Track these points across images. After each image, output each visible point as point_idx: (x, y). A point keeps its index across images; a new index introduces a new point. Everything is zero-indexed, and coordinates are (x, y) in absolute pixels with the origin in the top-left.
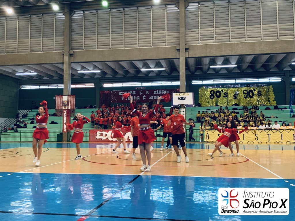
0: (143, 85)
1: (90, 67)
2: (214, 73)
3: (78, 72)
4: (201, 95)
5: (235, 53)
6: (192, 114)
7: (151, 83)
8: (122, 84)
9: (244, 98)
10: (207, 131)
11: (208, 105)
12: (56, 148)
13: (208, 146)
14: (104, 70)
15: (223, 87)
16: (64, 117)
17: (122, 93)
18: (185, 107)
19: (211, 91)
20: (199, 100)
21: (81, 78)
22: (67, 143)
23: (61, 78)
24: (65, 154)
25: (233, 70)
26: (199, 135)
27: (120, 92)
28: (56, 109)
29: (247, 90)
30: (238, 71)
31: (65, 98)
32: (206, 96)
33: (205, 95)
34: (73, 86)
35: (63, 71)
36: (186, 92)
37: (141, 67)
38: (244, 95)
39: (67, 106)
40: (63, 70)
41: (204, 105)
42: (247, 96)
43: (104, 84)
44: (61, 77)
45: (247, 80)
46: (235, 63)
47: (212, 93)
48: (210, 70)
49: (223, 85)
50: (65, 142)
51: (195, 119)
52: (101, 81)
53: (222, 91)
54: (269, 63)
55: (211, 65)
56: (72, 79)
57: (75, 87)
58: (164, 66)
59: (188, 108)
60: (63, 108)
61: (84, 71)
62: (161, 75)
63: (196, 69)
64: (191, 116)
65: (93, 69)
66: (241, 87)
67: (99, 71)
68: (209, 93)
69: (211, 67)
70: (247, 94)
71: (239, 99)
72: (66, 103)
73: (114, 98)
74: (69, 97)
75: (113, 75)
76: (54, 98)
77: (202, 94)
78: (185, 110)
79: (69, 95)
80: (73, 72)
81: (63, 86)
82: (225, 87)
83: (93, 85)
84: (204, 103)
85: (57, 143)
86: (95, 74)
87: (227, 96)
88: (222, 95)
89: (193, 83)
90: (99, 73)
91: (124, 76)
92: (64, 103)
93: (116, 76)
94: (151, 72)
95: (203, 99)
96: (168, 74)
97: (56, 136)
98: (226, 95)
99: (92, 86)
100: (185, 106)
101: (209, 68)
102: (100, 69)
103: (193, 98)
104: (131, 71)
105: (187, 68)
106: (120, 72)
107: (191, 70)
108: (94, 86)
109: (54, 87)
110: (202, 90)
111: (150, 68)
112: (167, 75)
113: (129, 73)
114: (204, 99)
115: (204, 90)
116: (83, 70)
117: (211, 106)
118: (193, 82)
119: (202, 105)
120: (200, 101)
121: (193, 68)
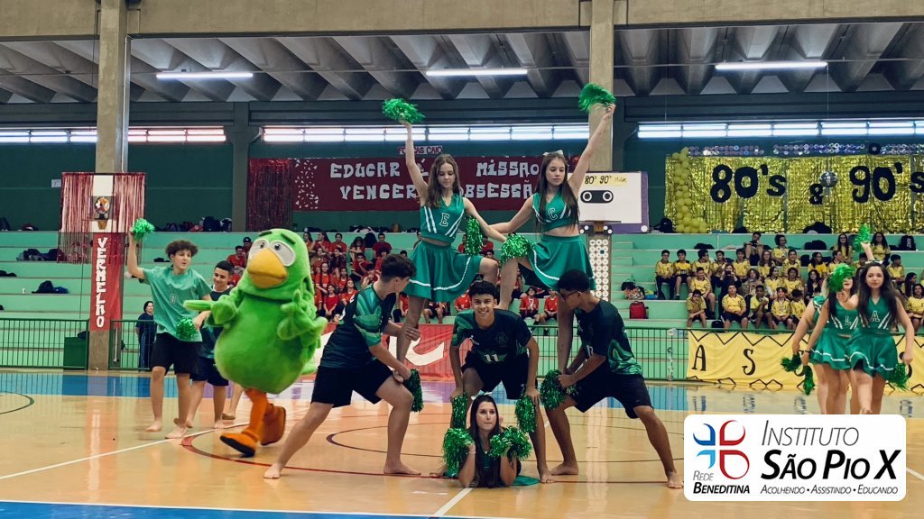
0: (431, 138)
1: (209, 57)
2: (733, 91)
3: (160, 76)
4: (678, 184)
5: (825, 10)
6: (634, 264)
7: (466, 130)
8: (341, 131)
9: (856, 198)
10: (699, 334)
11: (703, 229)
12: (60, 396)
13: (703, 397)
14: (272, 70)
15: (769, 153)
16: (98, 266)
17: (341, 171)
18: (610, 232)
19: (717, 170)
20: (667, 206)
21: (173, 101)
22: (110, 379)
23: (84, 102)
24: (96, 422)
25: (809, 82)
26: (663, 351)
27: (333, 166)
28: (63, 230)
29: (865, 169)
30: (831, 87)
31: (102, 186)
32: (696, 188)
33: (691, 184)
34: (138, 136)
35: (98, 73)
36: (614, 170)
37: (426, 61)
38: (857, 187)
39: (110, 221)
40: (94, 67)
41: (686, 226)
42: (867, 191)
43: (267, 131)
44: (86, 99)
45: (868, 127)
46: (820, 54)
47: (722, 175)
48: (713, 78)
49: (767, 145)
50: (97, 373)
51: (649, 286)
52: (254, 116)
53: (764, 168)
55: (720, 61)
56: (131, 102)
57: (143, 139)
58: (523, 61)
59: (619, 239)
60: (95, 227)
61: (184, 71)
62: (506, 97)
63: (658, 75)
64: (633, 270)
65: (222, 68)
66: (844, 154)
67: (249, 75)
68: (709, 176)
69: (720, 67)
70: (866, 182)
71: (833, 206)
72: (107, 206)
73: (307, 190)
74: (119, 179)
75: (307, 93)
76: (56, 184)
77: (677, 179)
78: (610, 246)
79: (117, 175)
80: (135, 75)
81: (95, 133)
82: (776, 152)
83: (222, 132)
84: (687, 219)
85: (64, 376)
86: (228, 86)
87: (782, 190)
88: (764, 184)
89: (641, 135)
90: (250, 79)
91: (355, 99)
92: (98, 205)
93: (318, 96)
94: (468, 84)
95: (681, 202)
96: (537, 93)
97: (62, 346)
98: (778, 186)
99: (216, 135)
100: (610, 227)
101: (711, 72)
102: (252, 67)
103: (642, 198)
104: (384, 77)
105: (621, 73)
106: (338, 81)
107: (637, 81)
108: (223, 139)
109: (56, 137)
110: (681, 163)
111: (463, 65)
112: (536, 96)
113: (375, 86)
114: (689, 201)
115: (686, 164)
116: (179, 69)
117: (715, 231)
118: (641, 128)
119: (679, 228)
120: (671, 210)
121: (642, 70)
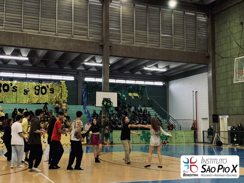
5: (27, 45)
9: (36, 94)
25: (24, 63)
29: (39, 86)
30: (29, 65)
38: (36, 91)
45: (39, 76)
46: (26, 56)
53: (11, 84)
54: (63, 61)
70: (39, 90)
98: (15, 89)
